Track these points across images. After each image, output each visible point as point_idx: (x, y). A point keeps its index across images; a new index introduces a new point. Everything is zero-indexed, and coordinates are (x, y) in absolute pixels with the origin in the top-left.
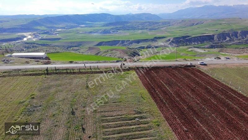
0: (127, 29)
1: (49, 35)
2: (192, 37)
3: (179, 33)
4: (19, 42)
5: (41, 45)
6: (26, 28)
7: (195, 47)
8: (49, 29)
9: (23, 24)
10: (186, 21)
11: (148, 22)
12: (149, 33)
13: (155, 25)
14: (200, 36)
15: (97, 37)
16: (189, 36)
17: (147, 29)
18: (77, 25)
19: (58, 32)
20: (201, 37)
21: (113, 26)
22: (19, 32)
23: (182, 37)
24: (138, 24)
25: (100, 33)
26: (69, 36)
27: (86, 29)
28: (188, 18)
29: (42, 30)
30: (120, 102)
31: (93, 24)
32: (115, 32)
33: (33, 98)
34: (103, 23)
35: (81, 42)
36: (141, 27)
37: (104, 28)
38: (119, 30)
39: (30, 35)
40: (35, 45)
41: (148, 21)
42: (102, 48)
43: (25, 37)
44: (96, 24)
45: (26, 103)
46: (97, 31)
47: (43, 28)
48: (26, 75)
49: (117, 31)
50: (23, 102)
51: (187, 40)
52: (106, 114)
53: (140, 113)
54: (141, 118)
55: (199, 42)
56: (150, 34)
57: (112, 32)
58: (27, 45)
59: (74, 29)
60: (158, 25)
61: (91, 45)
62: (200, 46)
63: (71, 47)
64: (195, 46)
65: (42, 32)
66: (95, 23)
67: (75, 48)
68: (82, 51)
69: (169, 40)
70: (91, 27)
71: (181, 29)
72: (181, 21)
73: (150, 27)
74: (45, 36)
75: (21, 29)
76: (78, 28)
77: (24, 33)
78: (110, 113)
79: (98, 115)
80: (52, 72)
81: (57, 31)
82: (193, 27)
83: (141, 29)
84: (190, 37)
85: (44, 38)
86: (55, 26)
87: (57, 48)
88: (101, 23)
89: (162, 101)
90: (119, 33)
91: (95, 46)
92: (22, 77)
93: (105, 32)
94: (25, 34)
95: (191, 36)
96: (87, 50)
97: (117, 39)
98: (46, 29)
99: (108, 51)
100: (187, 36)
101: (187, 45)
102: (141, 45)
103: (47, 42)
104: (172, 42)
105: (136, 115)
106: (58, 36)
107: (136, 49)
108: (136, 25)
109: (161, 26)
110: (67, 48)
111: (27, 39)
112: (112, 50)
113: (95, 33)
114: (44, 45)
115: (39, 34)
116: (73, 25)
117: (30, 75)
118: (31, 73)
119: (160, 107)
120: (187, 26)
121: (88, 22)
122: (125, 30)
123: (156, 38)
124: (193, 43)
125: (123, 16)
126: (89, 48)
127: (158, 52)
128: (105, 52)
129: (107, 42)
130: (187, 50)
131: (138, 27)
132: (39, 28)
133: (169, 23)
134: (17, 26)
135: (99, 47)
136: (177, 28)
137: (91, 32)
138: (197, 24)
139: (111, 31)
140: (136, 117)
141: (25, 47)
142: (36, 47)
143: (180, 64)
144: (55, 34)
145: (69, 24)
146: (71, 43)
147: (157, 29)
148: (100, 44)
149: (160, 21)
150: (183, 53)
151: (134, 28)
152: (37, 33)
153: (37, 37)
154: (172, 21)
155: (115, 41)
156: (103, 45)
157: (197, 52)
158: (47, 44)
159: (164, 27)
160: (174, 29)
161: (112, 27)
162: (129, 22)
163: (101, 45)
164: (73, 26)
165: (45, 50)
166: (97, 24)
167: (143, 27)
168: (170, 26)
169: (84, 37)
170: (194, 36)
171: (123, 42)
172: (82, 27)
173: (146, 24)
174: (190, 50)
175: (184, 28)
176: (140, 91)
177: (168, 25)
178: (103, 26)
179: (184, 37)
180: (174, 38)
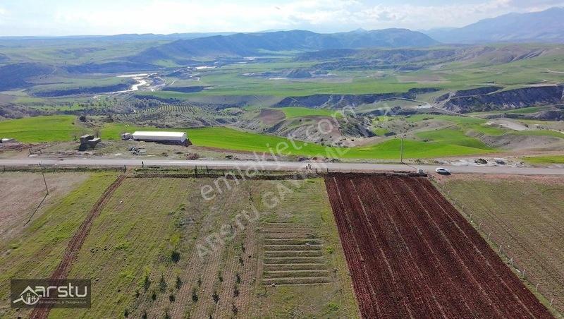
0: (351, 69)
1: (182, 78)
2: (504, 90)
3: (472, 80)
4: (123, 94)
5: (166, 101)
6: (136, 64)
7: (507, 116)
8: (182, 66)
9: (131, 54)
10: (495, 49)
11: (400, 51)
12: (400, 79)
13: (417, 59)
14: (526, 89)
15: (280, 85)
16: (495, 89)
17: (395, 67)
18: (239, 56)
19: (199, 73)
20: (528, 91)
21: (318, 59)
22: (123, 72)
23: (480, 89)
24: (375, 56)
25: (288, 77)
26: (221, 82)
27: (258, 65)
28: (503, 39)
29: (167, 69)
30: (291, 222)
31: (273, 55)
32: (321, 75)
33: (183, 209)
34: (296, 52)
35: (247, 97)
36: (381, 62)
37: (297, 64)
38: (331, 69)
39: (145, 78)
40: (153, 101)
41: (401, 48)
42: (290, 113)
43: (134, 82)
44: (279, 55)
45: (176, 215)
46: (280, 71)
47: (170, 64)
48: (168, 176)
49: (326, 73)
50: (173, 213)
51: (491, 99)
52: (271, 235)
53: (313, 237)
54: (313, 243)
55: (521, 103)
56: (402, 82)
57: (314, 76)
58: (139, 101)
59: (234, 66)
60: (423, 57)
61: (266, 105)
62: (521, 112)
63: (225, 106)
64: (510, 112)
65: (167, 73)
66: (277, 52)
67: (233, 110)
68: (246, 116)
69: (446, 96)
70: (269, 61)
71: (480, 71)
72: (481, 49)
73: (404, 64)
74: (173, 82)
75: (128, 65)
76: (242, 65)
77: (134, 74)
78: (275, 235)
79: (261, 236)
80: (202, 173)
81: (197, 71)
82: (512, 64)
83: (383, 68)
84: (499, 91)
85: (172, 85)
86: (194, 58)
87: (197, 108)
88: (291, 52)
89: (347, 226)
90: (329, 76)
91: (275, 106)
92: (164, 179)
93: (298, 74)
94: (135, 77)
95: (502, 88)
96: (258, 116)
97: (323, 91)
98: (175, 65)
99: (300, 121)
100: (493, 87)
101: (488, 109)
102: (377, 106)
103: (176, 95)
104: (454, 101)
105: (307, 240)
106: (199, 82)
107: (365, 115)
108: (369, 58)
109: (431, 62)
110: (217, 109)
111: (138, 87)
112: (309, 118)
113: (276, 75)
114: (170, 101)
115: (162, 76)
116: (231, 56)
117: (174, 176)
118: (174, 173)
119: (342, 233)
120: (496, 61)
121: (262, 51)
122: (343, 69)
123: (414, 91)
124: (506, 106)
125: (342, 35)
126: (263, 111)
127: (413, 126)
128: (294, 123)
129: (301, 98)
130: (482, 124)
131: (376, 62)
132: (161, 63)
133: (451, 53)
134: (119, 59)
135: (283, 109)
136: (470, 67)
137: (267, 74)
138: (521, 58)
139: (311, 73)
140: (306, 242)
141: (136, 106)
142: (155, 105)
143: (402, 170)
144: (194, 77)
145: (221, 55)
146: (225, 97)
147: (421, 68)
148: (286, 102)
149: (430, 49)
150: (471, 130)
151: (364, 66)
152: (158, 75)
153: (158, 84)
154: (460, 48)
155: (319, 96)
156: (293, 106)
157: (505, 129)
158: (177, 98)
159: (438, 64)
160: (460, 68)
161: (316, 62)
162: (356, 52)
163: (286, 105)
164: (229, 58)
165: (174, 113)
166: (283, 55)
167: (386, 62)
168: (453, 60)
169: (252, 86)
170: (508, 88)
171: (336, 98)
172: (249, 62)
173: (395, 56)
174: (489, 123)
175: (488, 68)
176: (322, 211)
177: (449, 58)
178: (296, 60)
179: (483, 91)
180: (459, 93)
